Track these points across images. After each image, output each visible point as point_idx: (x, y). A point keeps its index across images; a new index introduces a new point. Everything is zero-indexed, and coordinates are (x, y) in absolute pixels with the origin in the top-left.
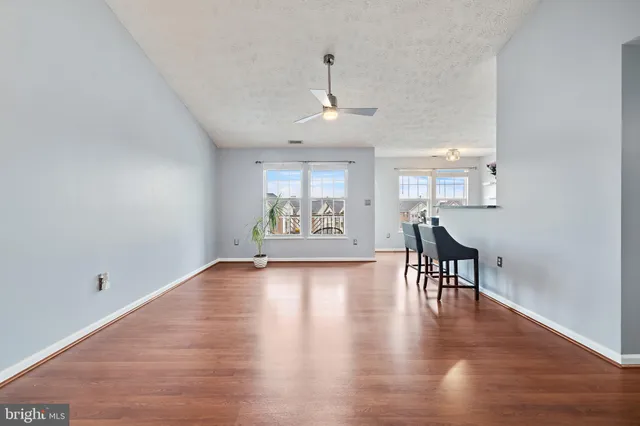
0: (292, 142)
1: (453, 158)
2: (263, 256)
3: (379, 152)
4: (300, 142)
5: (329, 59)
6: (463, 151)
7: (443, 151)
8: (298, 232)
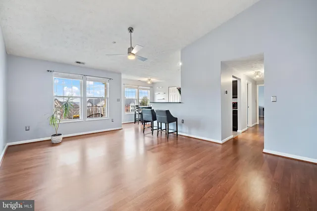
0: (77, 62)
1: (149, 82)
2: (60, 135)
3: (123, 76)
4: (83, 63)
5: (131, 30)
6: (153, 80)
7: (145, 79)
8: (78, 117)
